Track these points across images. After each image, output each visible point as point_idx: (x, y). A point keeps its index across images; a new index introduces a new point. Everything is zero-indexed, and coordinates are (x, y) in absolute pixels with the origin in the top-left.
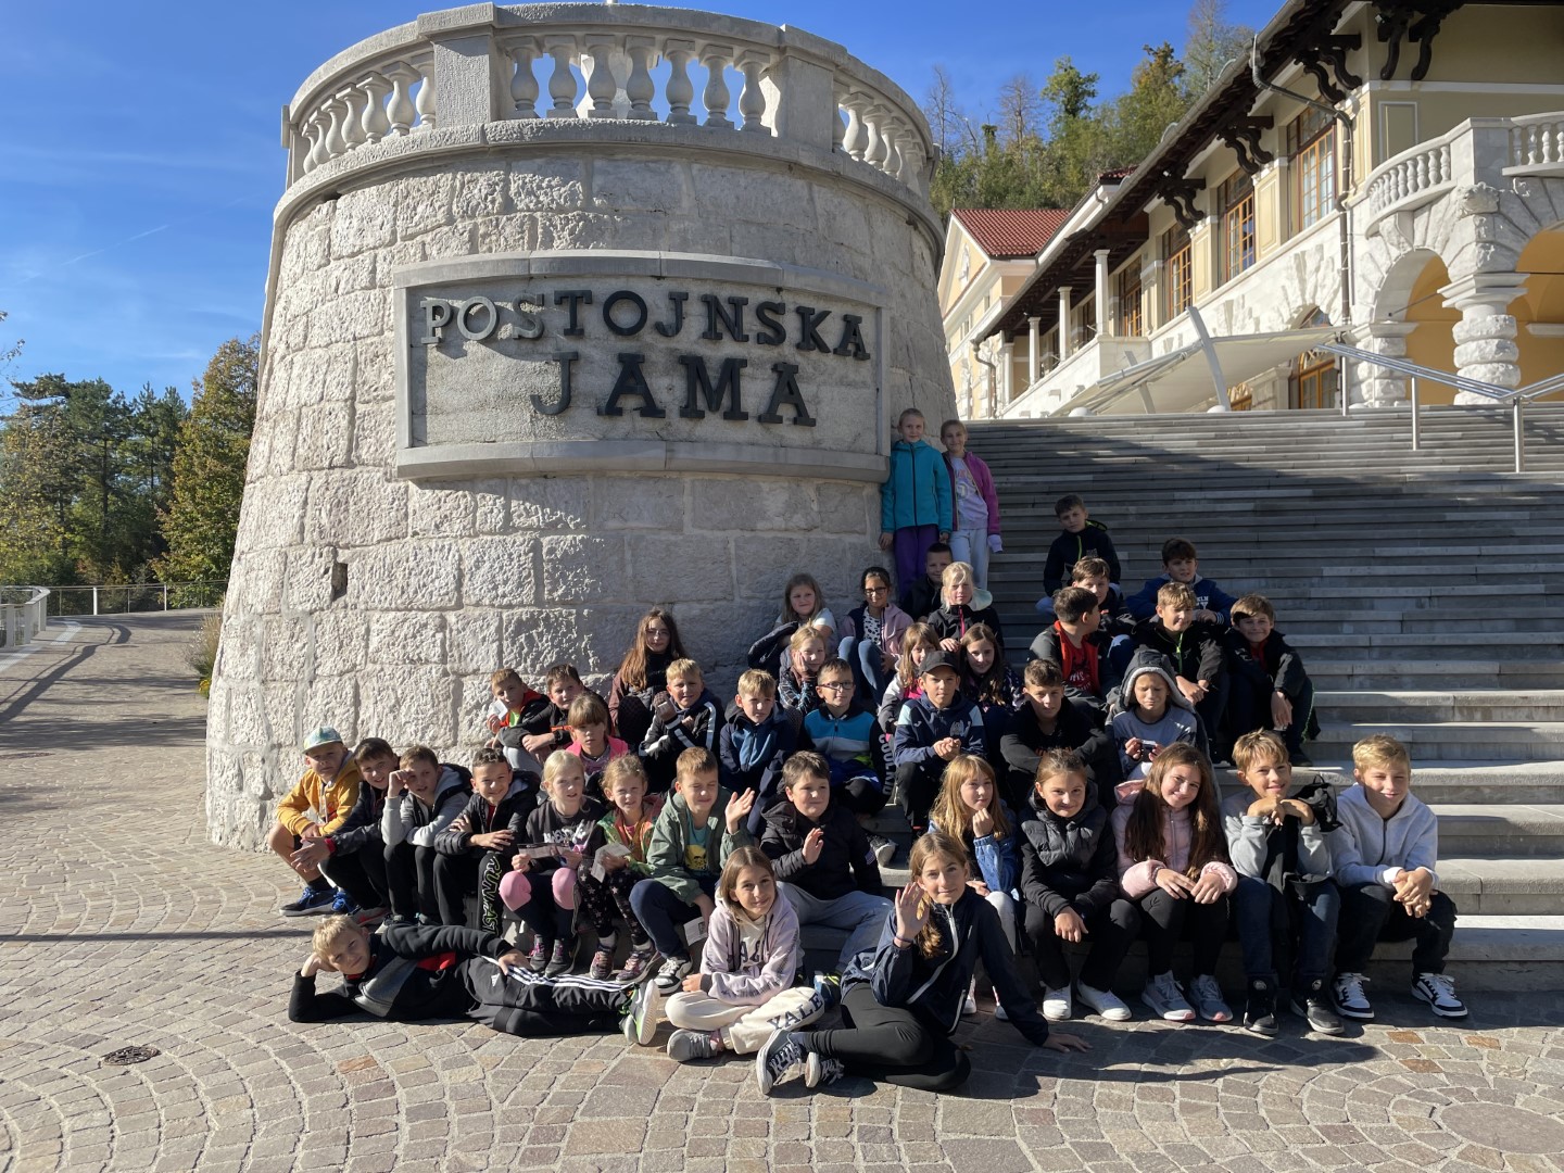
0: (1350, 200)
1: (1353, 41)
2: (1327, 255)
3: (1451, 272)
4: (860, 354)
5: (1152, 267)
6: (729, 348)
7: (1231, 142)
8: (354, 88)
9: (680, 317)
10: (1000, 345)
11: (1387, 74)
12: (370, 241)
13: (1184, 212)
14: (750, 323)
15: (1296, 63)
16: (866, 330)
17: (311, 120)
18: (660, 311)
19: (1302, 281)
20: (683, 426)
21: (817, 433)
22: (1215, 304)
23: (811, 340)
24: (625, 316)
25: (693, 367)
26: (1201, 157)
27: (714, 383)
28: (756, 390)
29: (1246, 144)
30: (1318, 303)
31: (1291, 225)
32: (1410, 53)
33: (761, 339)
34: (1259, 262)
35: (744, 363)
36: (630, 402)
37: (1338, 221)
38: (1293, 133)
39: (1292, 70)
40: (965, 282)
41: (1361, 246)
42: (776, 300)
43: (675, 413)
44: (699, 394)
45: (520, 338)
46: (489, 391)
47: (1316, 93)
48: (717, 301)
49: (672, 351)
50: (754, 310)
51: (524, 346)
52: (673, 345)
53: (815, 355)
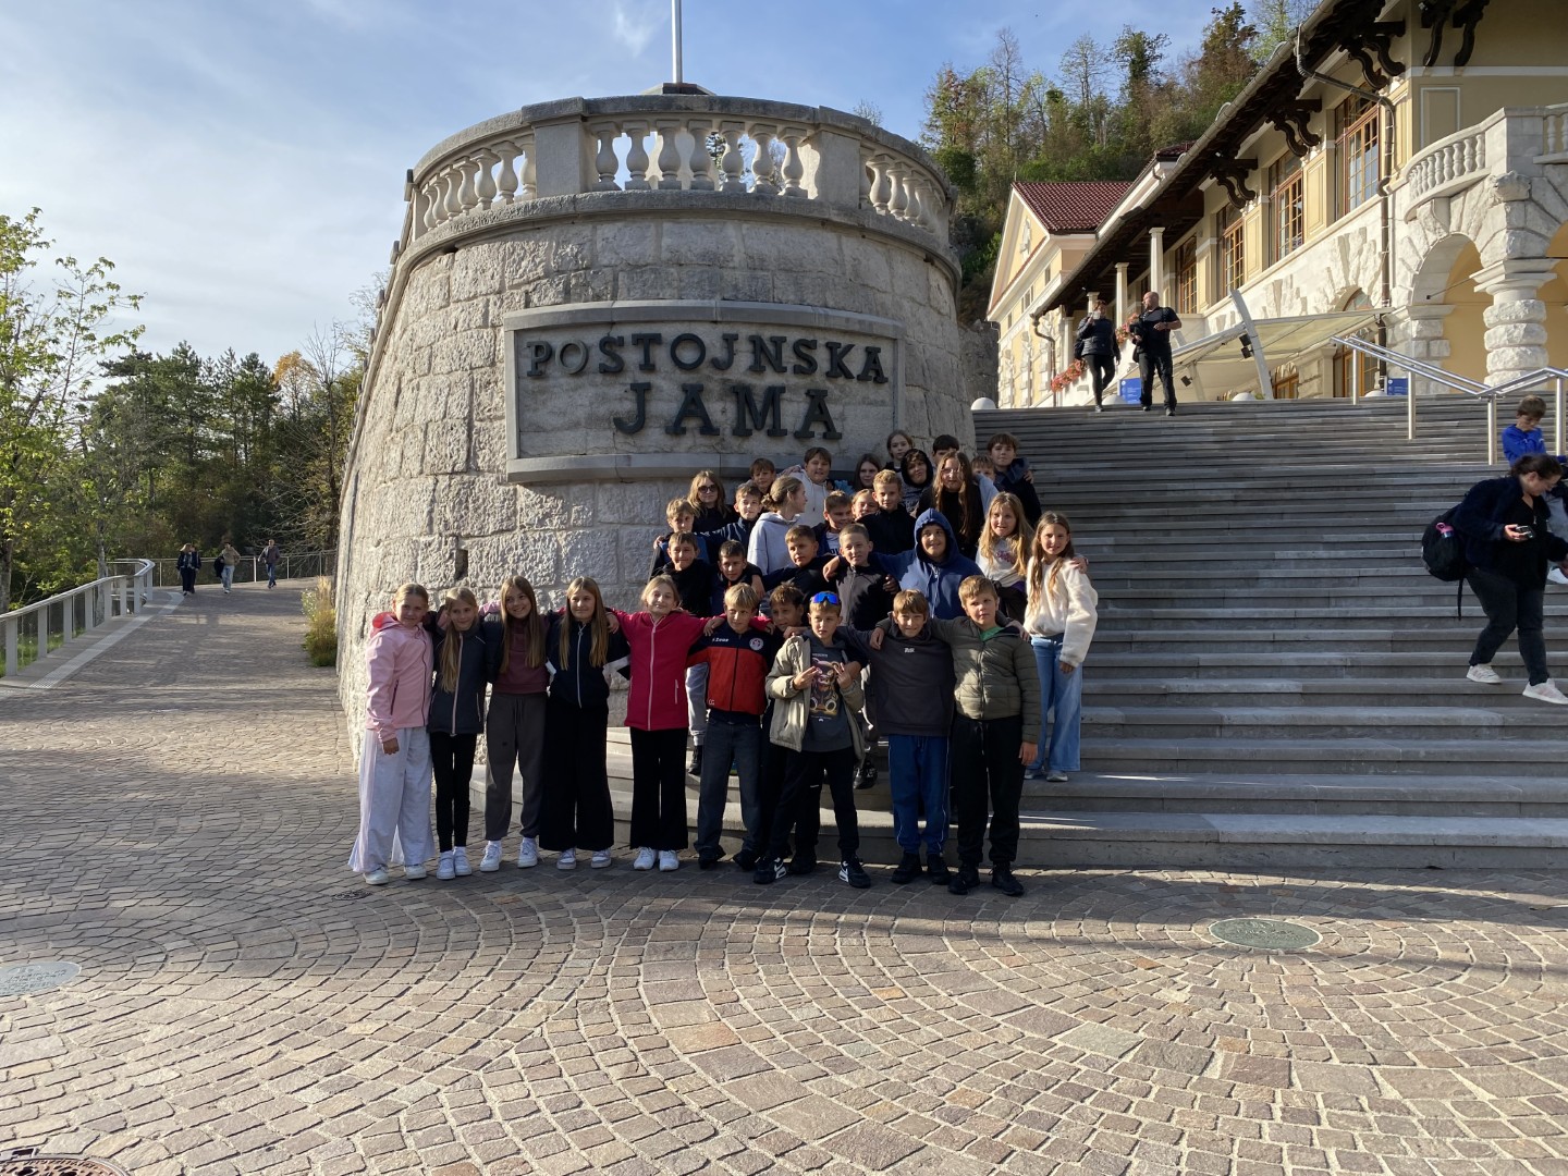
0: (1393, 184)
1: (1397, 28)
2: (1369, 238)
3: (1484, 258)
4: (879, 379)
5: (1205, 247)
6: (771, 379)
7: (1280, 126)
8: (468, 161)
9: (731, 353)
10: (1059, 318)
11: (1431, 60)
12: (482, 288)
13: (1237, 192)
14: (789, 359)
15: (1341, 50)
16: (885, 358)
17: (431, 183)
18: (716, 350)
19: (1346, 264)
20: (734, 442)
21: (843, 444)
22: (1265, 282)
23: (838, 370)
24: (688, 355)
25: (742, 394)
26: (1252, 138)
27: (759, 406)
28: (793, 411)
29: (1294, 126)
30: (1360, 285)
31: (1338, 207)
32: (1454, 39)
33: (798, 370)
34: (1306, 245)
35: (782, 389)
36: (692, 424)
37: (1379, 205)
38: (1341, 114)
39: (1337, 56)
40: (1026, 255)
41: (1402, 231)
42: (810, 337)
43: (728, 432)
44: (748, 417)
45: (604, 370)
46: (581, 414)
47: (1360, 80)
48: (761, 340)
49: (725, 381)
50: (791, 345)
51: (608, 378)
52: (725, 375)
53: (841, 380)
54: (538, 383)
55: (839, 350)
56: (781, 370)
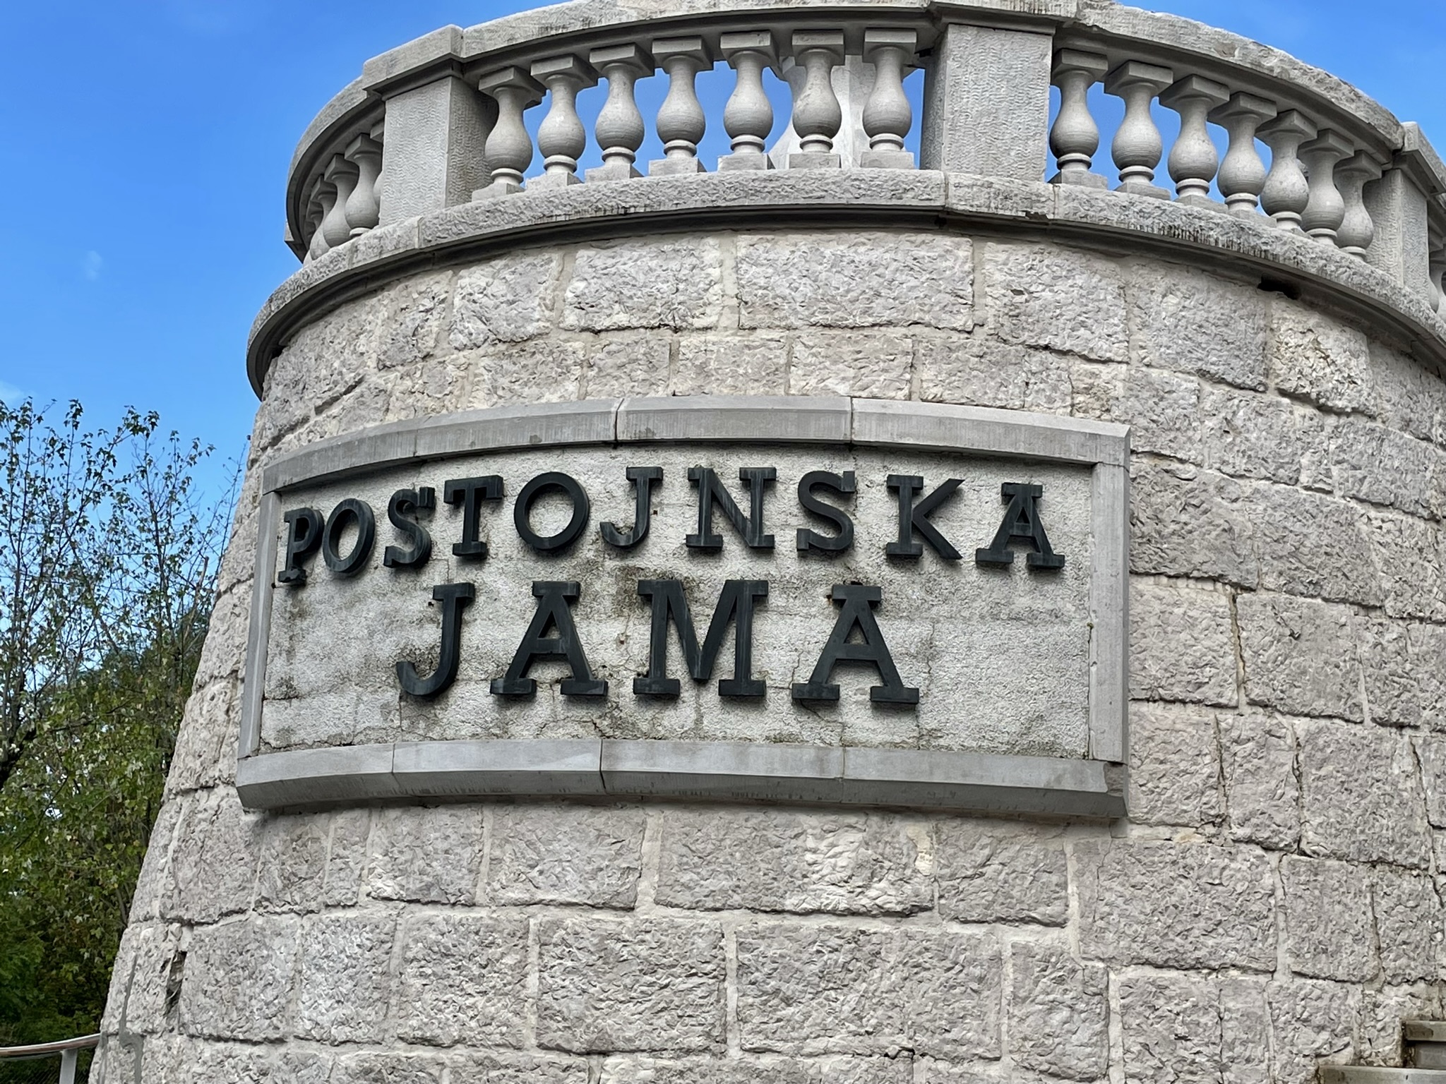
4: (1046, 567)
6: (736, 566)
14: (785, 518)
16: (1063, 508)
18: (612, 506)
23: (922, 544)
24: (552, 521)
25: (659, 600)
27: (704, 626)
28: (790, 640)
33: (809, 549)
35: (765, 590)
36: (546, 674)
45: (396, 564)
48: (713, 477)
49: (628, 572)
50: (794, 488)
51: (403, 578)
52: (632, 562)
53: (930, 564)
54: (302, 596)
55: (923, 494)
56: (763, 548)
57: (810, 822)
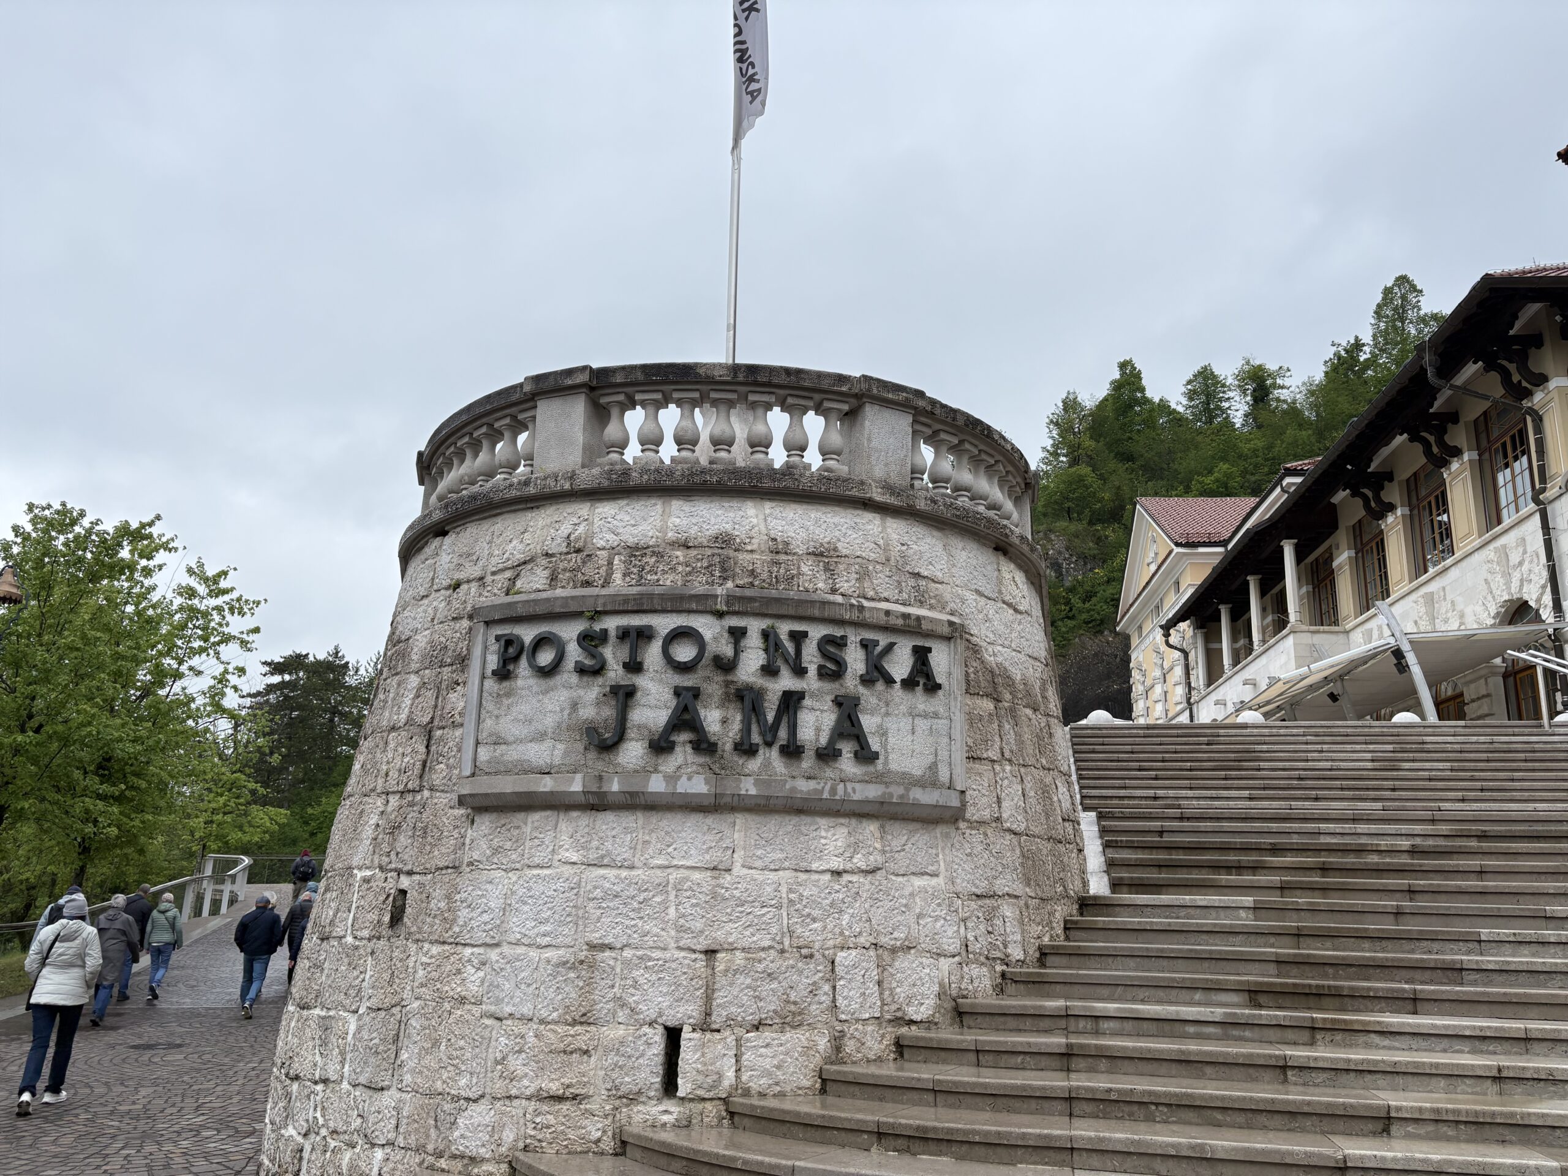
1: (1534, 340)
2: (1529, 549)
4: (933, 688)
5: (1343, 559)
6: (786, 682)
7: (1415, 438)
8: (472, 437)
9: (738, 651)
13: (1373, 504)
14: (811, 656)
15: (1475, 363)
16: (938, 660)
18: (718, 645)
19: (1506, 575)
20: (736, 762)
21: (880, 765)
23: (876, 674)
24: (684, 653)
25: (748, 699)
26: (1385, 451)
27: (770, 717)
28: (815, 723)
29: (1431, 439)
30: (1526, 597)
33: (822, 673)
34: (1458, 554)
35: (800, 696)
36: (682, 738)
38: (1482, 427)
39: (1472, 369)
40: (1153, 568)
42: (838, 632)
43: (729, 747)
44: (755, 728)
45: (581, 670)
46: (549, 722)
47: (1498, 391)
48: (776, 635)
49: (727, 683)
50: (815, 642)
51: (585, 679)
52: (730, 678)
53: (880, 686)
54: (506, 684)
55: (879, 649)
56: (800, 671)
57: (823, 822)
